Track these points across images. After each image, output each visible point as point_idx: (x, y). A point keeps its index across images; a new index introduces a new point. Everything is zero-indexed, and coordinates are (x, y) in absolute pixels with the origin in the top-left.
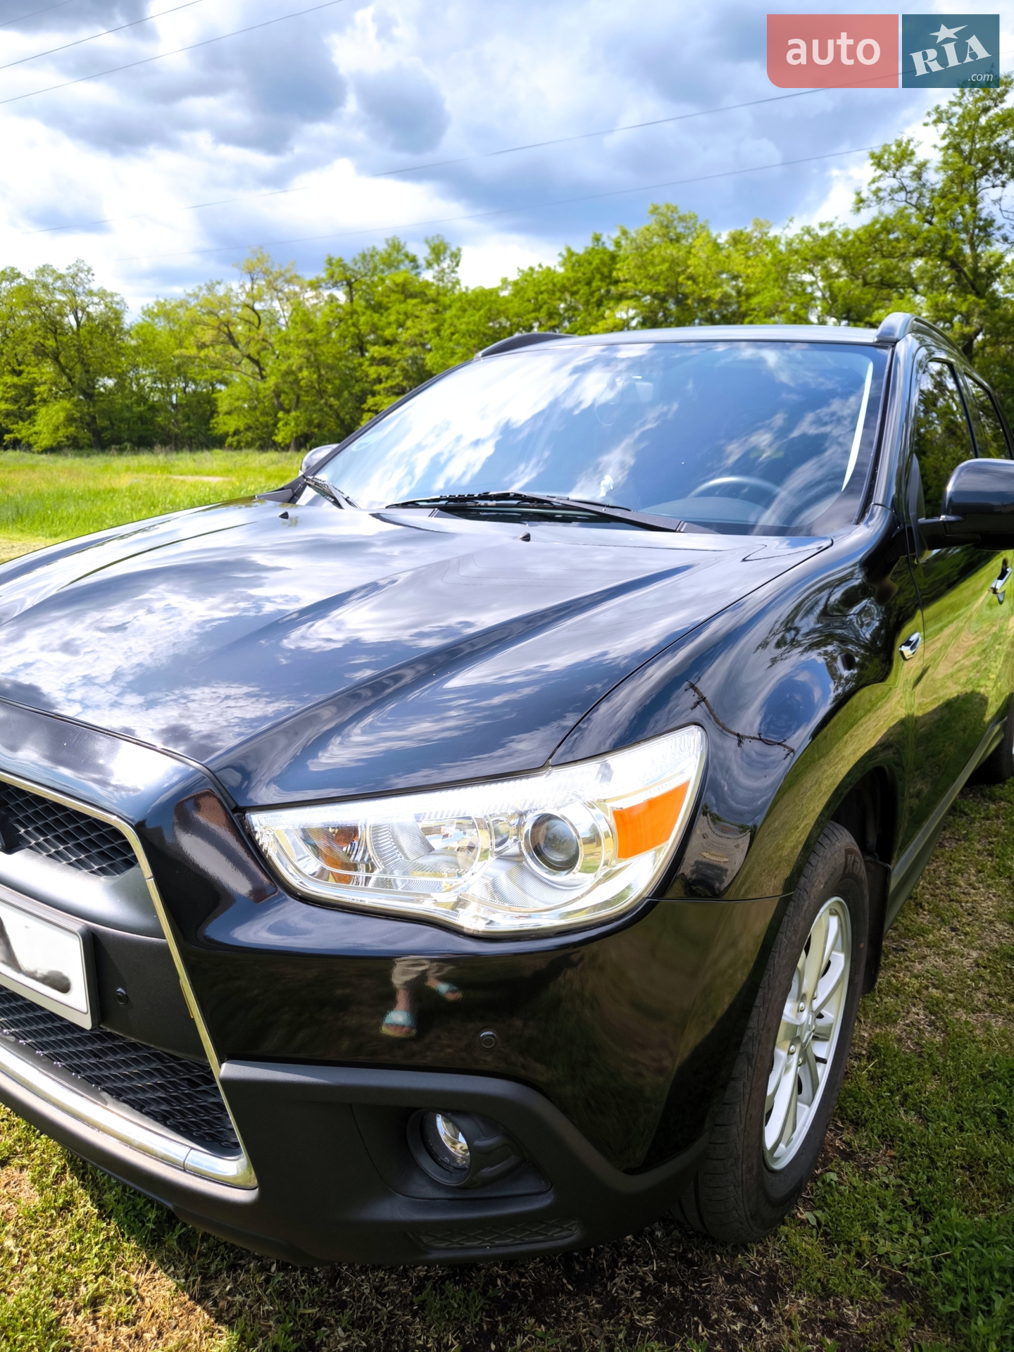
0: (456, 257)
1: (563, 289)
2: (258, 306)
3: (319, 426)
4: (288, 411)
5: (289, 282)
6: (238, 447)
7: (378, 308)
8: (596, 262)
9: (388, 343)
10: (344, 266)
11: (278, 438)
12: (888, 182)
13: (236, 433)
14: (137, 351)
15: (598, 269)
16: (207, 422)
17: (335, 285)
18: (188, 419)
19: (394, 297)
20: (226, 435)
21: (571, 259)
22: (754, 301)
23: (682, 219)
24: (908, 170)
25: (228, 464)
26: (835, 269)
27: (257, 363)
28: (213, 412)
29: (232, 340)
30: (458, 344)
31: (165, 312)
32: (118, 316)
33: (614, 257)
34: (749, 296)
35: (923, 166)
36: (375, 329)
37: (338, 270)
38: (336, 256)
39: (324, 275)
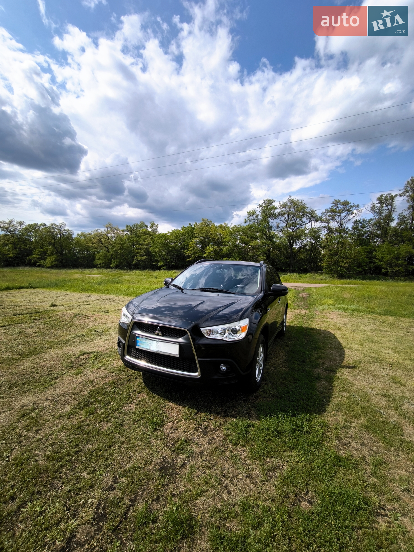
0: (157, 226)
1: (182, 235)
2: (108, 235)
3: (122, 263)
4: (114, 259)
5: (116, 230)
6: (100, 268)
7: (138, 236)
8: (190, 229)
9: (140, 244)
10: (131, 227)
11: (111, 266)
12: (251, 218)
13: (100, 264)
14: (75, 244)
15: (190, 231)
16: (93, 261)
17: (128, 231)
18: (87, 261)
19: (142, 234)
20: (97, 264)
21: (184, 228)
22: (225, 239)
23: (209, 222)
24: (255, 216)
25: (98, 272)
26: (241, 234)
27: (107, 248)
28: (94, 259)
29: (101, 242)
30: (158, 245)
31: (83, 235)
32: (71, 235)
33: (194, 228)
34: (224, 238)
35: (258, 215)
36: (137, 241)
37: (129, 228)
38: (129, 225)
39: (125, 229)
